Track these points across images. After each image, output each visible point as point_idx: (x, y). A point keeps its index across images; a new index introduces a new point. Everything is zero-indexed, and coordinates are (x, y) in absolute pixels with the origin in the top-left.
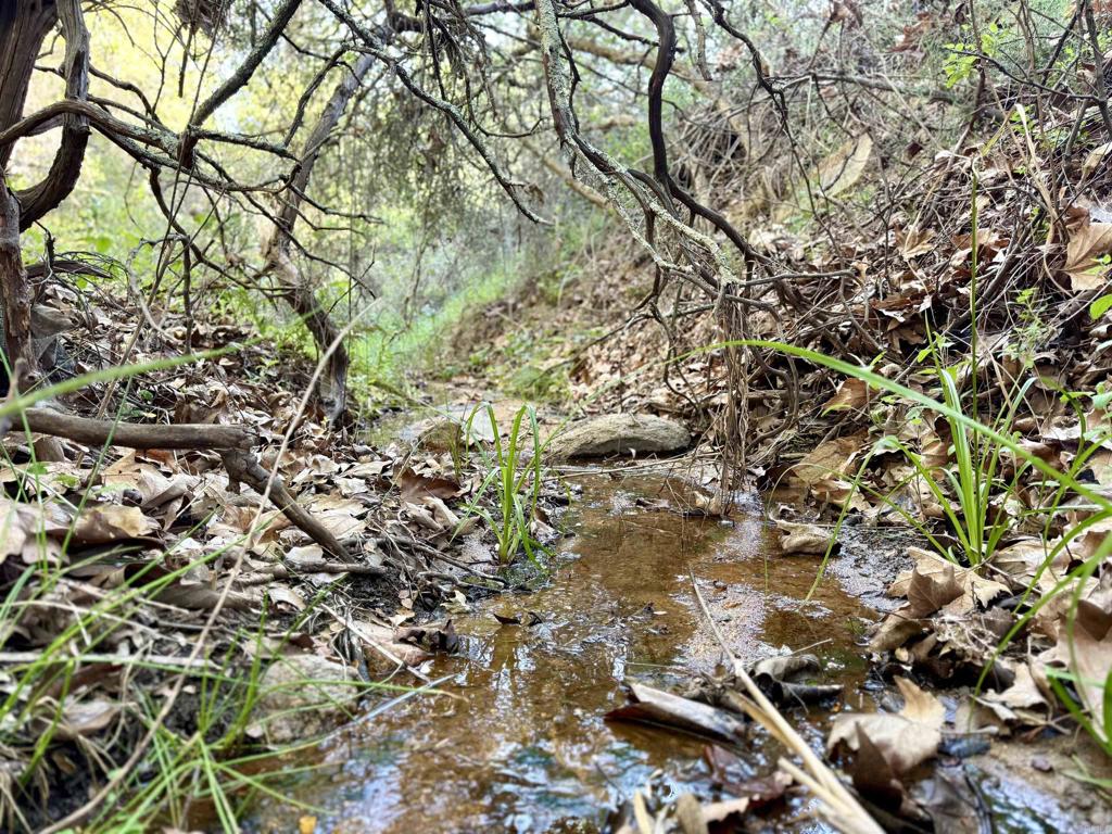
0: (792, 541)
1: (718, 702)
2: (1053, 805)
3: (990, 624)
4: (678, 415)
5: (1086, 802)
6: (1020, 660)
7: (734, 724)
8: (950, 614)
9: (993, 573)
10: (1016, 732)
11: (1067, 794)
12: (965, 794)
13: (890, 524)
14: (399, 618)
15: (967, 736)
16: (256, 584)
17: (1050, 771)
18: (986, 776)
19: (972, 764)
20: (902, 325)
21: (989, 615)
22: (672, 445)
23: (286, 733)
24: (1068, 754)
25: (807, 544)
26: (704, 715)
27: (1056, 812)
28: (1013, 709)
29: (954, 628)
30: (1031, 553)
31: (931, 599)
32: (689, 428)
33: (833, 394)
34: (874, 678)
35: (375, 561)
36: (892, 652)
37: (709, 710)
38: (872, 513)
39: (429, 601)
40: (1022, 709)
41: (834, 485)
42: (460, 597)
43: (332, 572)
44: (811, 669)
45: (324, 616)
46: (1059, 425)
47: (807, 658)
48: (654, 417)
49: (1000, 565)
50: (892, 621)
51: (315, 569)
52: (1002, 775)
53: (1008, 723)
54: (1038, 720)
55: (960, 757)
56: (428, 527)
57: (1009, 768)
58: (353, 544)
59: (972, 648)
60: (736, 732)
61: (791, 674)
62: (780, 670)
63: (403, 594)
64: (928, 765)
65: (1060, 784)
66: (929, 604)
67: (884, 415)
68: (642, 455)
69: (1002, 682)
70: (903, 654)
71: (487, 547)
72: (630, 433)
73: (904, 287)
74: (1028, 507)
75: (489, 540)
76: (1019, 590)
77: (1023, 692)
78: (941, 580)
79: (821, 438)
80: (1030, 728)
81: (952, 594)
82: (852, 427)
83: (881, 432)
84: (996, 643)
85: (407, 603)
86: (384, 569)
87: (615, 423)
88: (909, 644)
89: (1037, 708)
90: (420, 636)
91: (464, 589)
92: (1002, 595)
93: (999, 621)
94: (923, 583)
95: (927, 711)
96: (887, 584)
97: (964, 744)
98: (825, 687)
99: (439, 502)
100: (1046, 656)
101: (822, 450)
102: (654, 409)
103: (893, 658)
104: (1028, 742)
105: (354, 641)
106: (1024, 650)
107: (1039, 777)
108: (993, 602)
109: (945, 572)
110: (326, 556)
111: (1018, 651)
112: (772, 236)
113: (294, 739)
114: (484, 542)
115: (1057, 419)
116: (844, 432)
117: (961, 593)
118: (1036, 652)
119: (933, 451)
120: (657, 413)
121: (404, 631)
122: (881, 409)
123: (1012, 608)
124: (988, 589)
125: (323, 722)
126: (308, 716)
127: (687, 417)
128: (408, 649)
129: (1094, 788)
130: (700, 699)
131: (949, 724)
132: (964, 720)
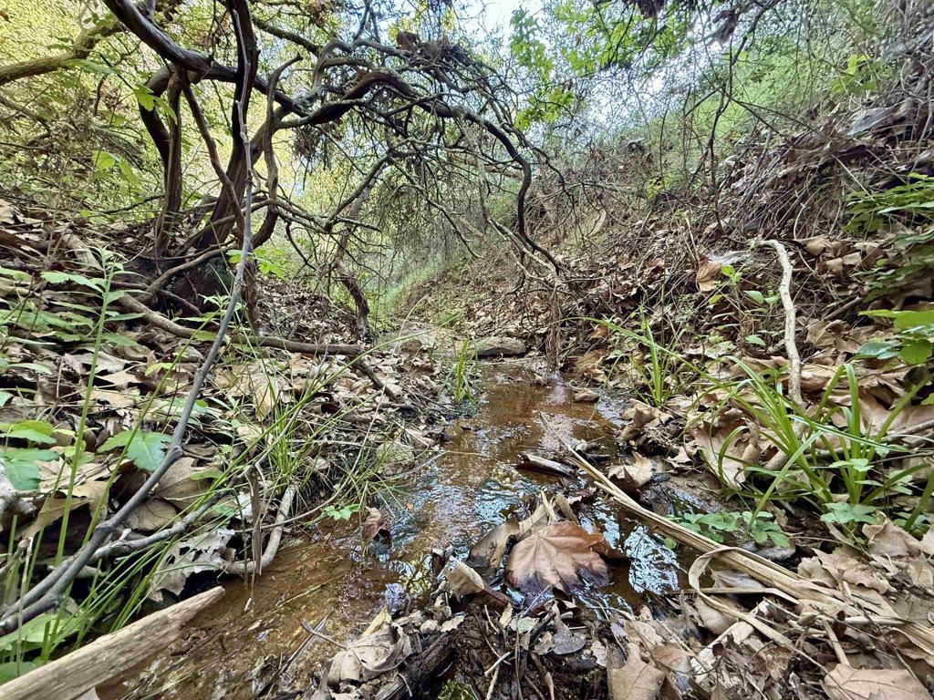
0: (579, 396)
1: (561, 461)
2: (695, 499)
3: (668, 431)
4: (520, 338)
5: (708, 498)
6: (680, 445)
7: (569, 470)
8: (650, 426)
9: (666, 410)
10: (680, 472)
11: (701, 495)
12: (662, 495)
13: (619, 389)
14: (422, 427)
15: (662, 474)
16: (366, 412)
17: (694, 487)
18: (669, 489)
19: (663, 485)
20: (622, 301)
21: (668, 427)
22: (519, 351)
23: (391, 472)
24: (701, 481)
25: (586, 397)
26: (557, 466)
27: (697, 502)
28: (679, 464)
29: (653, 432)
30: (682, 402)
31: (642, 420)
32: (526, 344)
33: (593, 331)
34: (621, 452)
35: (408, 403)
36: (628, 442)
37: (559, 464)
38: (611, 384)
39: (431, 421)
40: (682, 464)
41: (594, 371)
42: (443, 418)
43: (394, 407)
44: (596, 449)
45: (395, 425)
46: (691, 347)
47: (594, 444)
48: (509, 338)
49: (669, 407)
50: (626, 429)
51: (388, 406)
52: (676, 489)
53: (677, 469)
54: (689, 468)
55: (659, 482)
56: (424, 388)
57: (678, 486)
58: (399, 396)
59: (661, 440)
60: (570, 472)
61: (588, 450)
62: (585, 449)
63: (421, 417)
64: (647, 484)
65: (698, 492)
66: (641, 422)
67: (615, 340)
68: (506, 356)
69: (674, 454)
70: (633, 443)
71: (448, 398)
72: (500, 346)
73: (623, 283)
74: (679, 383)
75: (450, 394)
76: (678, 417)
77: (682, 457)
78: (646, 412)
79: (587, 350)
80: (686, 471)
81: (651, 419)
82: (601, 346)
83: (614, 348)
84: (671, 438)
85: (423, 421)
86: (413, 406)
87: (493, 341)
88: (635, 439)
89: (688, 463)
90: (431, 434)
91: (445, 416)
92: (671, 419)
93: (672, 429)
94: (639, 413)
95: (645, 465)
96: (621, 415)
97: (660, 477)
98: (603, 456)
99: (428, 378)
100: (691, 443)
101: (587, 355)
102: (509, 335)
103: (628, 444)
104: (685, 477)
105: (408, 436)
106: (682, 441)
107: (690, 489)
108: (667, 422)
109: (648, 410)
110: (390, 400)
111: (680, 443)
112: (562, 257)
113: (394, 475)
114: (446, 395)
115: (691, 345)
116: (597, 348)
117: (655, 418)
118: (687, 442)
119: (638, 357)
120: (510, 336)
121: (426, 432)
122: (614, 338)
123: (677, 424)
124: (665, 417)
125: (404, 468)
126: (398, 465)
127: (524, 339)
128: (429, 440)
129: (712, 493)
130: (554, 460)
131: (653, 470)
132: (660, 468)
